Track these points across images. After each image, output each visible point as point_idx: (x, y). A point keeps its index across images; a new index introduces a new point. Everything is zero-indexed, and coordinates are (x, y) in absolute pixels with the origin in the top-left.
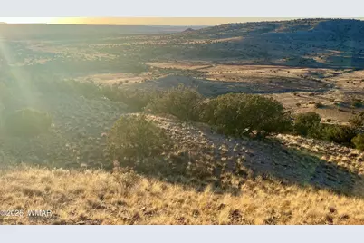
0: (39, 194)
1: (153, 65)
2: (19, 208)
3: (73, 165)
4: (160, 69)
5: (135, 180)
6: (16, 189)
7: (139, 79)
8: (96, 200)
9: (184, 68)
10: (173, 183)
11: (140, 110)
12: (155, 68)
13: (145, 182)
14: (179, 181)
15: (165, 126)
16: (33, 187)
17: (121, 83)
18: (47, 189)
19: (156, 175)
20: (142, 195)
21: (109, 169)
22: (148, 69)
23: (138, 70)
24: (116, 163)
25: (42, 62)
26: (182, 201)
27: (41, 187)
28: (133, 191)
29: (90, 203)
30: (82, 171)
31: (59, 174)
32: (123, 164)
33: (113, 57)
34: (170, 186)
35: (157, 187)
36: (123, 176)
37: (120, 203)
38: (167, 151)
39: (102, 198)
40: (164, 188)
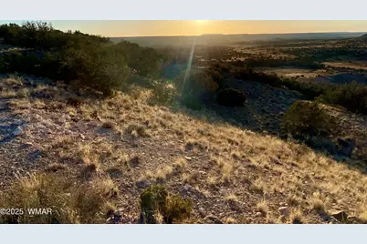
0: (237, 144)
1: (326, 64)
2: (225, 150)
3: (257, 130)
4: (333, 68)
5: (306, 151)
6: (222, 138)
7: (314, 75)
8: (275, 157)
9: (357, 68)
10: (338, 161)
11: (312, 99)
12: (329, 67)
13: (312, 156)
14: (344, 161)
15: (335, 114)
16: (233, 139)
17: (298, 77)
18: (242, 142)
19: (322, 151)
20: (311, 163)
21: (284, 138)
22: (322, 67)
23: (314, 68)
24: (289, 135)
25: (242, 59)
26: (347, 177)
27: (238, 140)
28: (302, 158)
29: (271, 158)
30: (264, 135)
31: (249, 134)
32: (296, 137)
33: (293, 57)
34: (335, 163)
35: (323, 160)
36: (297, 146)
37: (293, 165)
38: (335, 135)
39: (279, 158)
40: (330, 163)
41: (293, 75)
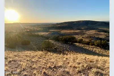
0: (28, 56)
1: (50, 30)
2: (24, 59)
3: (35, 50)
4: (52, 31)
5: (47, 53)
6: (24, 55)
7: (48, 33)
8: (40, 57)
9: (56, 31)
10: (55, 53)
11: (48, 39)
13: (49, 53)
14: (56, 53)
15: (53, 42)
18: (30, 55)
19: (51, 52)
20: (49, 55)
21: (42, 51)
22: (49, 31)
23: (47, 32)
24: (44, 50)
25: (28, 30)
26: (56, 57)
27: (29, 55)
28: (47, 55)
29: (39, 57)
30: (37, 51)
31: (32, 52)
32: (45, 50)
33: (42, 29)
34: (54, 54)
35: (52, 54)
36: (45, 52)
37: (44, 57)
38: (53, 47)
39: (41, 56)
40: (53, 54)
41: (43, 34)
